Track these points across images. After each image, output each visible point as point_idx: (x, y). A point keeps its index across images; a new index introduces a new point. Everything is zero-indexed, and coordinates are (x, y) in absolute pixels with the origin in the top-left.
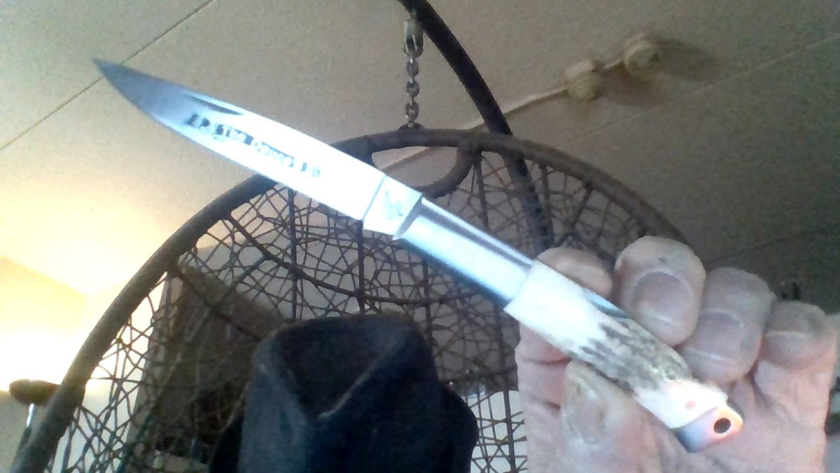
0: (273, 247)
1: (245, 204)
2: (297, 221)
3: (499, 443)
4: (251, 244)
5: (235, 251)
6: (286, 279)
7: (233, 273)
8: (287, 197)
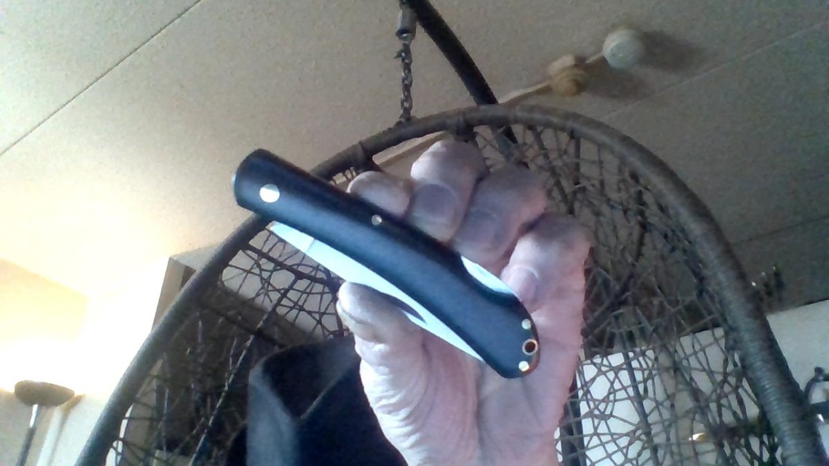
0: (303, 267)
1: (262, 233)
4: (278, 268)
5: (266, 278)
6: (322, 294)
7: (269, 296)
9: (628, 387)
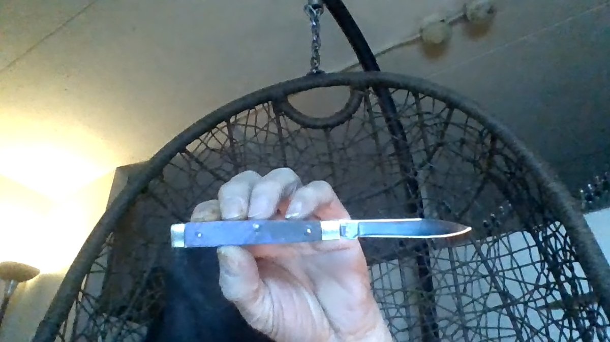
1: (196, 141)
2: (237, 151)
3: (398, 307)
4: (203, 170)
5: (193, 176)
8: (227, 133)
9: (452, 286)
